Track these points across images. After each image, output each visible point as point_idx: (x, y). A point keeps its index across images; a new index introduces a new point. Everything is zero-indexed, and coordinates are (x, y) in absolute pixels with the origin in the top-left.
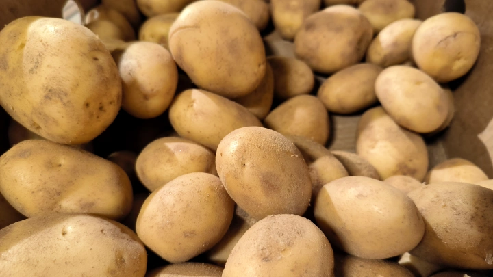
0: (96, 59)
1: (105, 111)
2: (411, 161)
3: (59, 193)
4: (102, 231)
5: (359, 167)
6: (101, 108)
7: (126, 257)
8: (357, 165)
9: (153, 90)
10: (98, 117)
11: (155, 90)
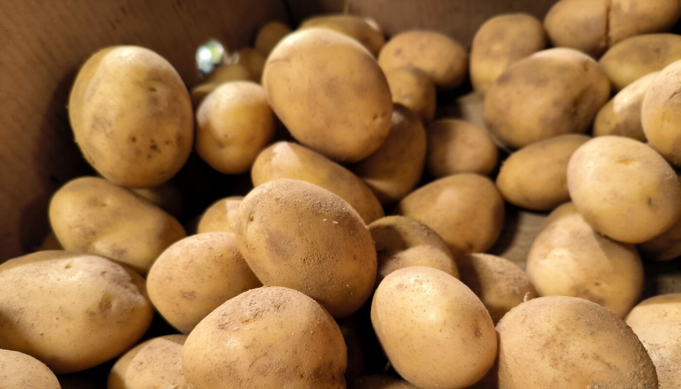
0: (153, 90)
1: (159, 152)
2: (597, 284)
3: (94, 233)
4: (104, 273)
5: (496, 276)
6: (154, 147)
7: (114, 304)
8: (495, 274)
9: (226, 136)
10: (149, 157)
11: (229, 137)
